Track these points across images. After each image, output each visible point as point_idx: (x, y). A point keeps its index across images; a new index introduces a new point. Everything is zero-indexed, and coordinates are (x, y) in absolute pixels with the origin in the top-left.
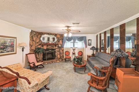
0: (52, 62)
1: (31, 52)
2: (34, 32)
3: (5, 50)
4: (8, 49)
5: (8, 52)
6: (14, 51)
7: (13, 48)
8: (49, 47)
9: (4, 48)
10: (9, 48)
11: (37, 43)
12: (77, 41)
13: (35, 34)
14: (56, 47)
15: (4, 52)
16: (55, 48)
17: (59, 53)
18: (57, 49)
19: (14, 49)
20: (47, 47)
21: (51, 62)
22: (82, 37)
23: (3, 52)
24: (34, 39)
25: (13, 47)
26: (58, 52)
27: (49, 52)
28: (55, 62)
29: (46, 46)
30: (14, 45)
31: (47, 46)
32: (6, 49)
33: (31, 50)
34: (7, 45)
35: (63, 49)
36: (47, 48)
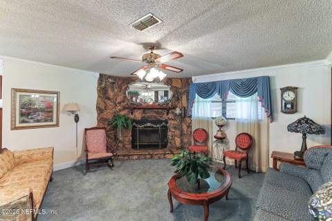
0: (152, 156)
1: (101, 124)
2: (110, 77)
3: (31, 118)
4: (39, 115)
5: (38, 121)
6: (52, 120)
7: (51, 114)
8: (149, 114)
9: (29, 114)
10: (41, 113)
11: (119, 103)
12: (231, 95)
13: (113, 83)
14: (170, 116)
15: (29, 122)
16: (165, 117)
17: (178, 132)
18: (173, 122)
19: (52, 116)
20: (143, 115)
21: (149, 157)
22: (250, 80)
23: (26, 122)
24: (111, 94)
25: (52, 112)
26: (175, 128)
27: (145, 127)
28: (159, 158)
29: (141, 111)
30: (52, 107)
31: (144, 112)
32: (33, 116)
33: (100, 120)
34: (36, 109)
35: (191, 123)
36: (143, 118)
